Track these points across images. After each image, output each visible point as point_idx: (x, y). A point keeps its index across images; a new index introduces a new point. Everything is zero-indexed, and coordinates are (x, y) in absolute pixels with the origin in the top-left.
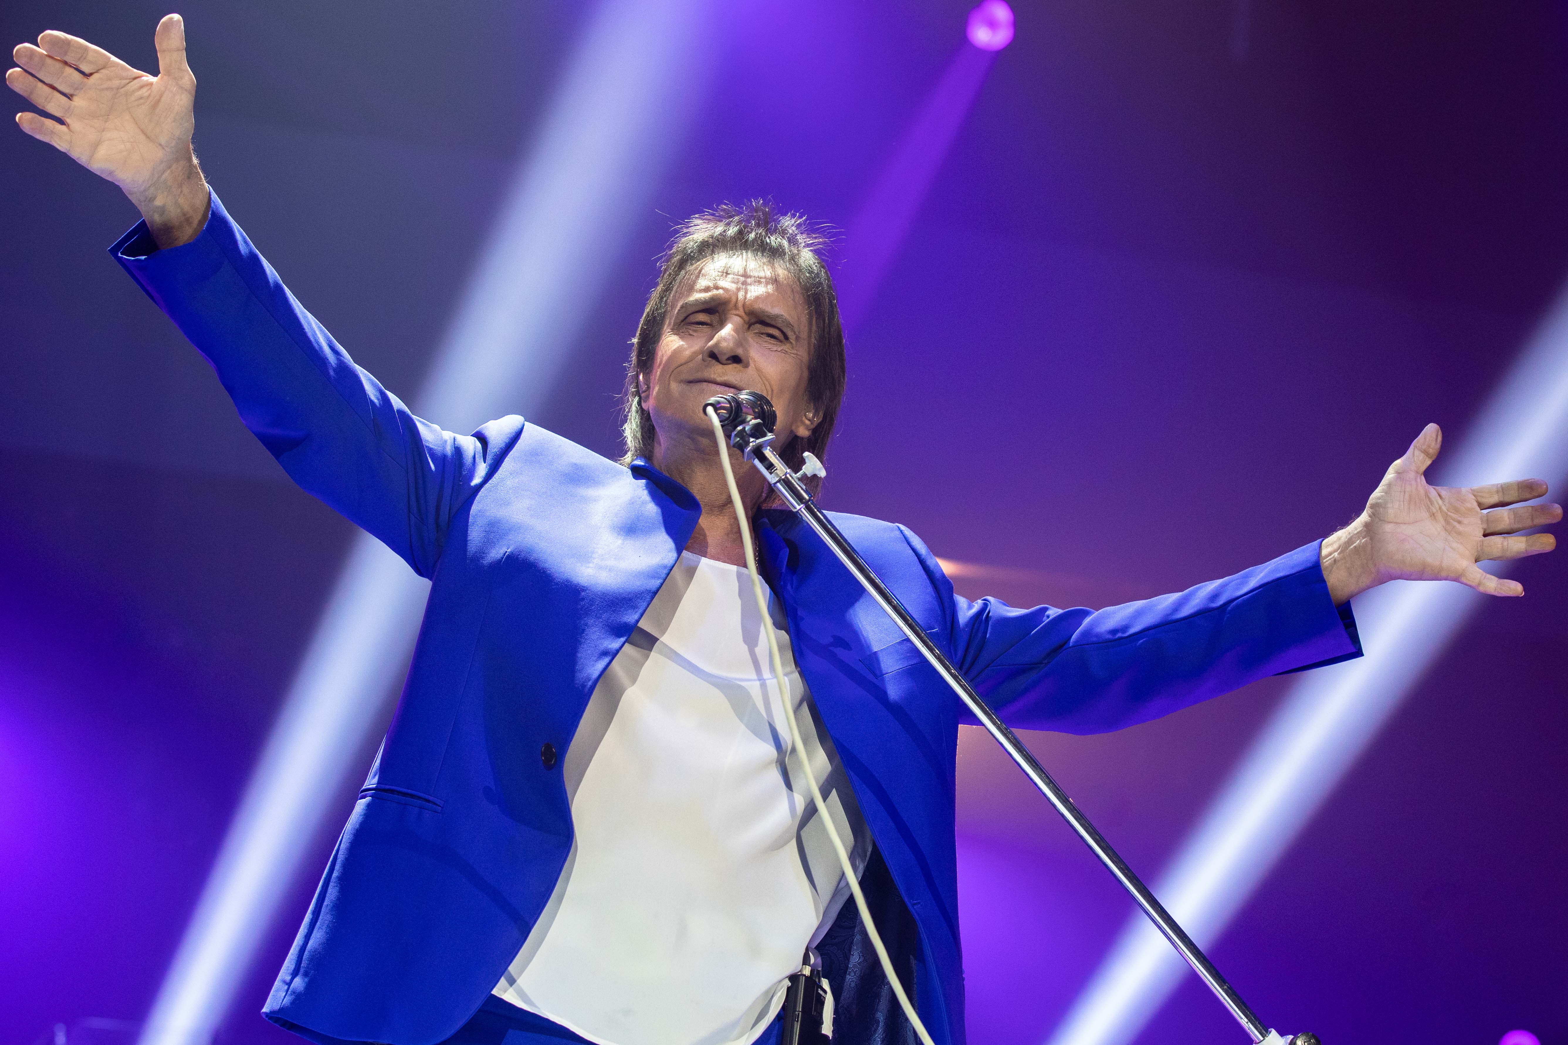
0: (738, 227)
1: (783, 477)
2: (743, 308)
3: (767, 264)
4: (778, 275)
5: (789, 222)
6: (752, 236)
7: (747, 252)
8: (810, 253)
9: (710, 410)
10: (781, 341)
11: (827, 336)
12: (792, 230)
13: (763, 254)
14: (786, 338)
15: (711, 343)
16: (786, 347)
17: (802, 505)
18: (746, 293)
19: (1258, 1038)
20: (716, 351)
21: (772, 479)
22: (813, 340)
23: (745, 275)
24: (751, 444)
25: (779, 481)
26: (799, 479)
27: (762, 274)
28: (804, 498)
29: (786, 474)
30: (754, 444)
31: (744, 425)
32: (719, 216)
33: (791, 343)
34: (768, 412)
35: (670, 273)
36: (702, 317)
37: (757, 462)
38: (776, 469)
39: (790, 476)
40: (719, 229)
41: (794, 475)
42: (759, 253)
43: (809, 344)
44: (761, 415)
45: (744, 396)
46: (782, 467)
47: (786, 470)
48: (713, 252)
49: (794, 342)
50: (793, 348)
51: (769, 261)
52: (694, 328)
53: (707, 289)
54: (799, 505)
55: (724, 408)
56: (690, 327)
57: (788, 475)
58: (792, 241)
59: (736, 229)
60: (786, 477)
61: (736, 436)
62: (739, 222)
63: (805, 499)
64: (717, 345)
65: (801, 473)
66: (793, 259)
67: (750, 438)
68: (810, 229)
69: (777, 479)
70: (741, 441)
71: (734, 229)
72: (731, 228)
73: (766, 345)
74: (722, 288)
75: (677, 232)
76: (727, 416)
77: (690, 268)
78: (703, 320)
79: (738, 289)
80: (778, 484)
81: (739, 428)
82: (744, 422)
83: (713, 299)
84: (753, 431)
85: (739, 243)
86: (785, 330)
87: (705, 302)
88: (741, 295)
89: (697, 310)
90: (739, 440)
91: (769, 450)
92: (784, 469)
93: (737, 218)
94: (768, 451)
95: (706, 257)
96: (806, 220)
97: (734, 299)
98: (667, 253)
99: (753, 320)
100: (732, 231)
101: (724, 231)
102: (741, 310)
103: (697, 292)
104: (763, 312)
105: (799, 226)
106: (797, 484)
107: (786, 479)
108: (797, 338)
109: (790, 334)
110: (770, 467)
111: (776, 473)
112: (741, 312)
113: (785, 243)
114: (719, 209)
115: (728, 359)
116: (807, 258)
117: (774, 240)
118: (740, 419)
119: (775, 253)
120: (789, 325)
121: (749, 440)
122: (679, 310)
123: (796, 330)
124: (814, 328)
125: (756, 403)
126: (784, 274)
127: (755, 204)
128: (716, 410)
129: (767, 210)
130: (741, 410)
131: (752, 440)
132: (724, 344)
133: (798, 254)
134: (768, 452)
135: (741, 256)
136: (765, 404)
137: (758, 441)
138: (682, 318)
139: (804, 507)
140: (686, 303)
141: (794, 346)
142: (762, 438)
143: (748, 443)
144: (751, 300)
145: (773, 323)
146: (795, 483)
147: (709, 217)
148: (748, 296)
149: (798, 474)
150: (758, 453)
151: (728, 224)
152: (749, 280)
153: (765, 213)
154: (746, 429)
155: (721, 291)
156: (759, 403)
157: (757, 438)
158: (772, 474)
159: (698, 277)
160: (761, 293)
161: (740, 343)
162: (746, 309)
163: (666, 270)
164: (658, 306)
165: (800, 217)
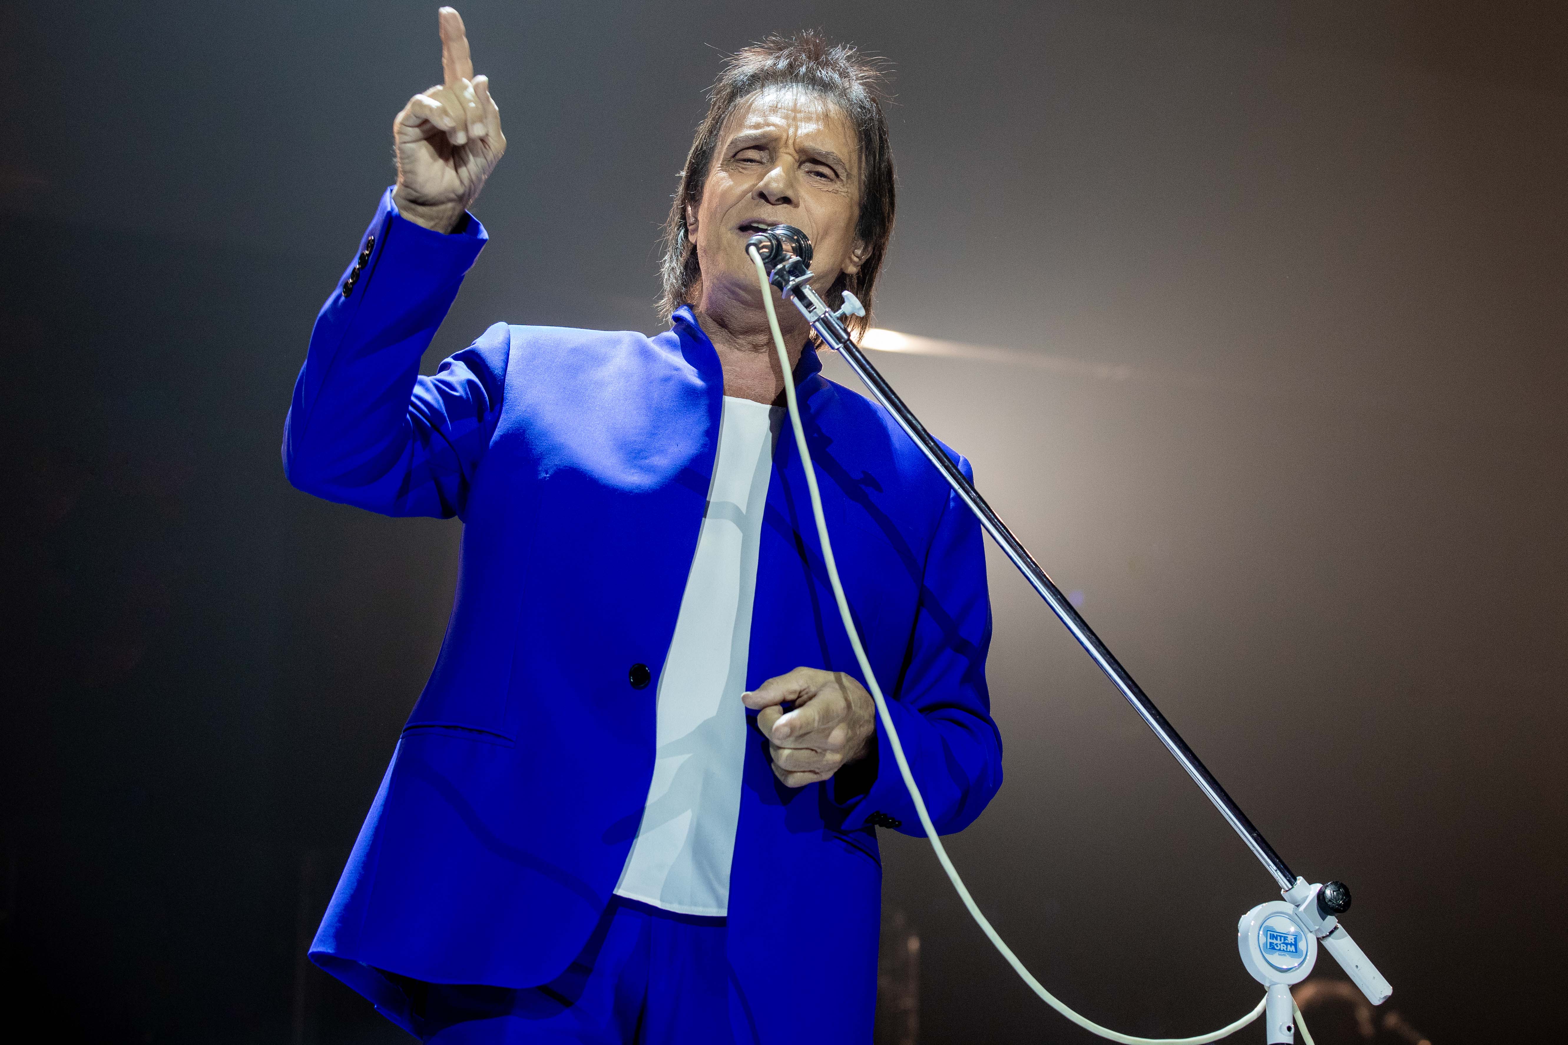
0: (788, 60)
1: (822, 316)
2: (794, 146)
3: (818, 98)
4: (830, 111)
5: (839, 54)
6: (803, 69)
7: (797, 87)
8: (861, 87)
9: (753, 249)
10: (832, 180)
11: (877, 173)
12: (842, 63)
13: (813, 87)
14: (837, 175)
15: (761, 184)
16: (837, 186)
17: (840, 345)
18: (796, 130)
19: (1288, 887)
20: (765, 192)
21: (811, 317)
22: (863, 177)
23: (795, 110)
24: (791, 283)
25: (818, 320)
26: (838, 318)
27: (812, 109)
28: (842, 337)
29: (824, 314)
30: (794, 283)
31: (784, 263)
32: (769, 48)
33: (842, 180)
34: (805, 248)
35: (719, 106)
36: (752, 154)
37: (796, 301)
38: (815, 308)
39: (829, 315)
40: (769, 62)
41: (832, 313)
42: (810, 86)
43: (859, 181)
44: (799, 251)
45: (779, 232)
46: (821, 306)
47: (825, 309)
48: (763, 86)
49: (844, 179)
50: (843, 185)
51: (820, 96)
52: (744, 166)
53: (757, 126)
54: (838, 344)
55: (764, 247)
56: (739, 164)
57: (827, 314)
58: (844, 74)
59: (786, 62)
60: (825, 316)
61: (776, 274)
62: (789, 56)
63: (844, 338)
64: (766, 185)
65: (840, 312)
66: (844, 93)
67: (790, 277)
68: (860, 61)
69: (816, 318)
70: (779, 279)
71: (785, 62)
72: (781, 62)
73: (816, 185)
74: (774, 125)
75: (727, 64)
76: (768, 254)
77: (739, 100)
78: (751, 157)
79: (789, 126)
80: (817, 324)
81: (780, 266)
82: (783, 260)
83: (763, 136)
84: (792, 269)
85: (789, 75)
86: (835, 167)
87: (756, 138)
88: (791, 131)
89: (747, 146)
90: (778, 278)
91: (809, 288)
92: (823, 308)
93: (786, 52)
94: (807, 289)
95: (756, 90)
96: (855, 53)
97: (785, 137)
98: (716, 85)
99: (804, 158)
100: (782, 64)
101: (775, 64)
102: (791, 147)
103: (747, 128)
104: (814, 150)
105: (848, 58)
106: (837, 324)
107: (825, 319)
108: (849, 176)
109: (840, 171)
110: (809, 305)
111: (815, 312)
112: (791, 150)
113: (836, 76)
114: (768, 40)
115: (778, 200)
116: (857, 91)
117: (824, 74)
118: (780, 257)
119: (825, 87)
120: (839, 162)
121: (789, 278)
122: (729, 146)
123: (847, 167)
124: (864, 164)
125: (793, 238)
126: (835, 109)
127: (806, 35)
128: (758, 249)
129: (818, 41)
130: (782, 247)
131: (792, 278)
132: (774, 185)
133: (850, 87)
134: (807, 291)
135: (791, 89)
136: (802, 239)
137: (798, 280)
138: (731, 154)
139: (843, 346)
140: (736, 139)
141: (845, 183)
142: (802, 276)
143: (788, 282)
144: (801, 137)
145: (823, 160)
146: (834, 322)
147: (758, 50)
148: (799, 132)
149: (836, 313)
150: (797, 291)
151: (778, 57)
152: (799, 115)
153: (816, 45)
154: (786, 267)
155: (772, 128)
156: (796, 237)
157: (797, 277)
158: (811, 313)
159: (747, 112)
160: (811, 130)
161: (791, 183)
162: (796, 146)
163: (715, 103)
164: (707, 140)
165: (851, 49)
